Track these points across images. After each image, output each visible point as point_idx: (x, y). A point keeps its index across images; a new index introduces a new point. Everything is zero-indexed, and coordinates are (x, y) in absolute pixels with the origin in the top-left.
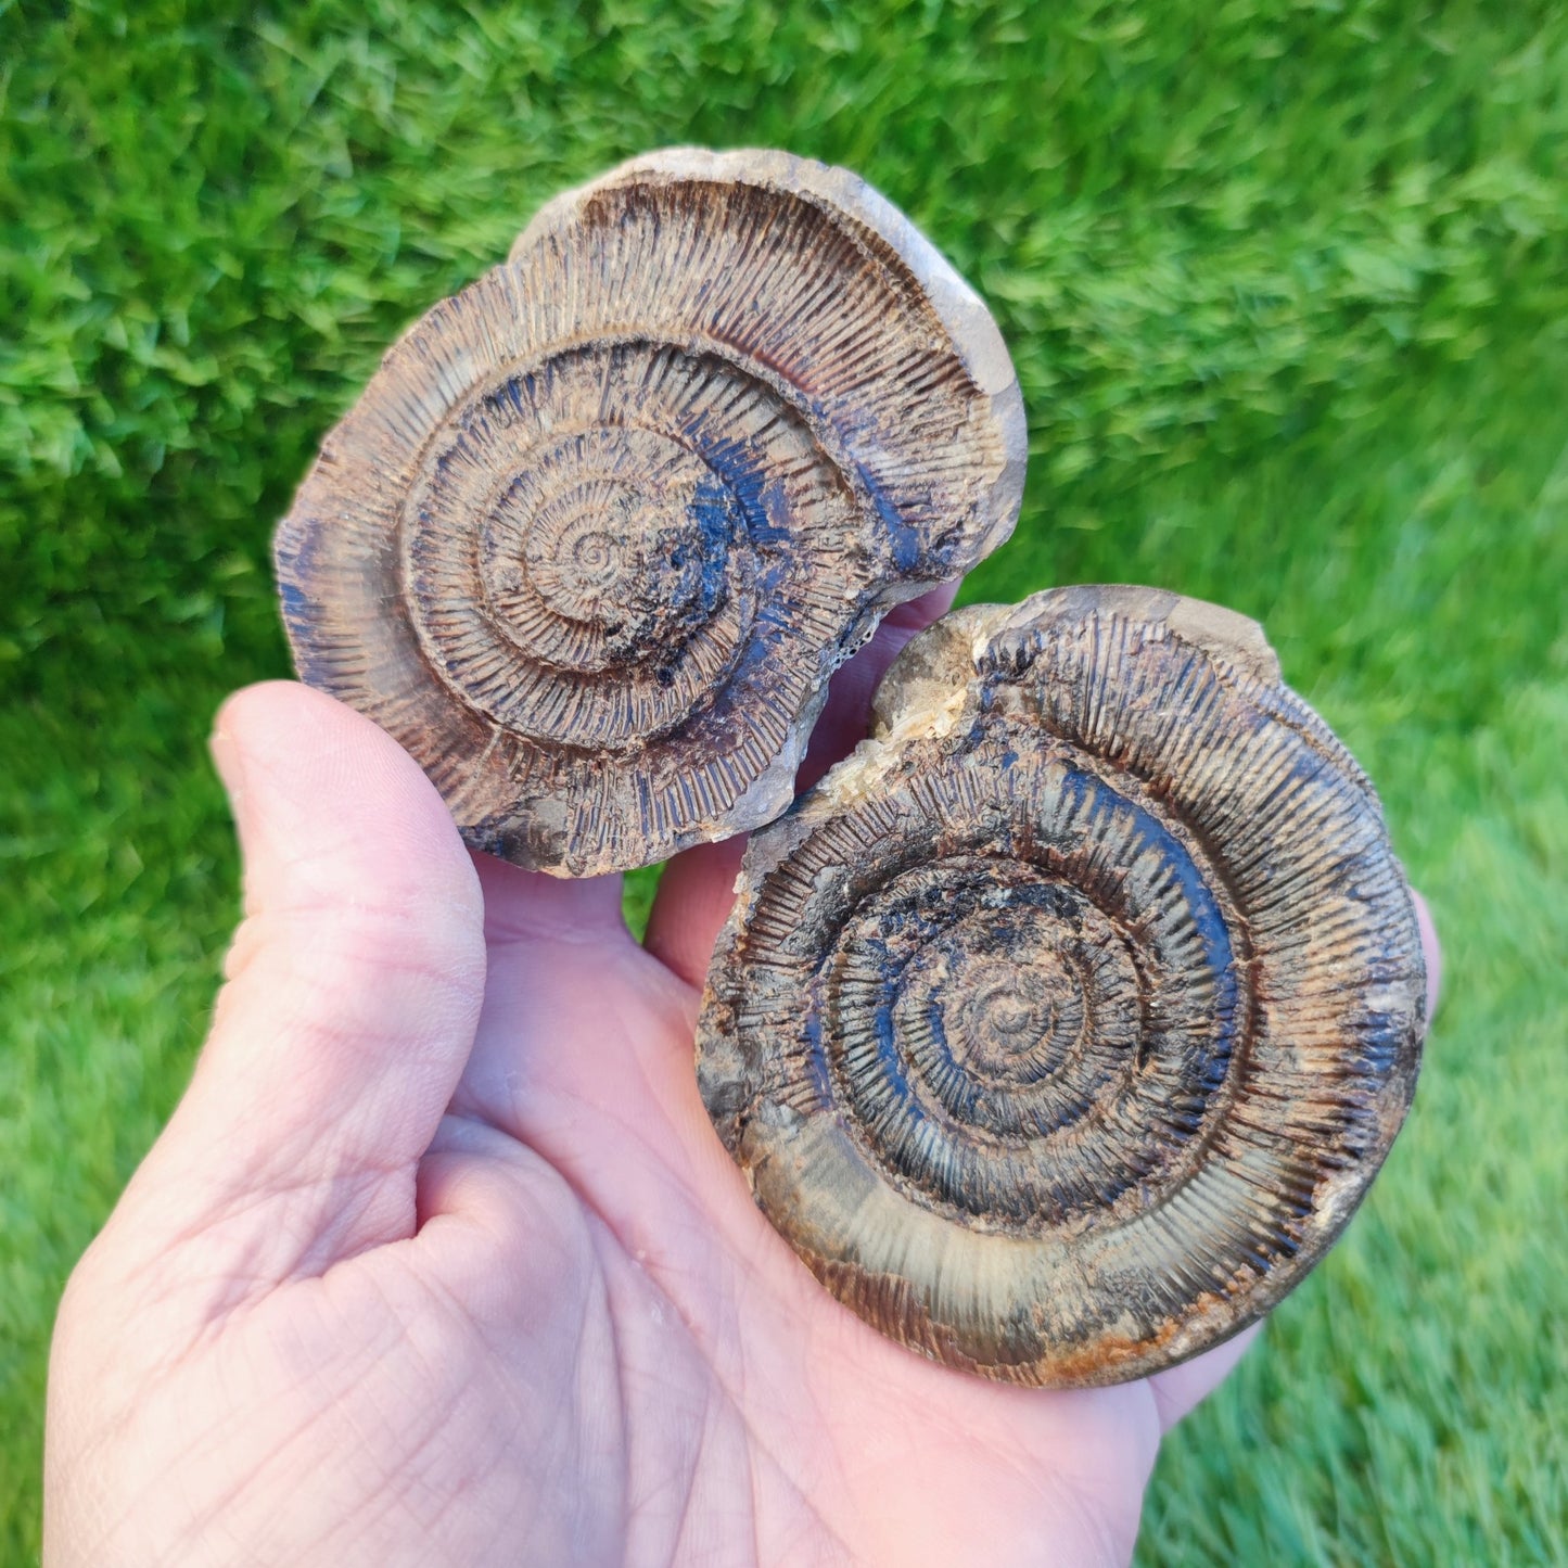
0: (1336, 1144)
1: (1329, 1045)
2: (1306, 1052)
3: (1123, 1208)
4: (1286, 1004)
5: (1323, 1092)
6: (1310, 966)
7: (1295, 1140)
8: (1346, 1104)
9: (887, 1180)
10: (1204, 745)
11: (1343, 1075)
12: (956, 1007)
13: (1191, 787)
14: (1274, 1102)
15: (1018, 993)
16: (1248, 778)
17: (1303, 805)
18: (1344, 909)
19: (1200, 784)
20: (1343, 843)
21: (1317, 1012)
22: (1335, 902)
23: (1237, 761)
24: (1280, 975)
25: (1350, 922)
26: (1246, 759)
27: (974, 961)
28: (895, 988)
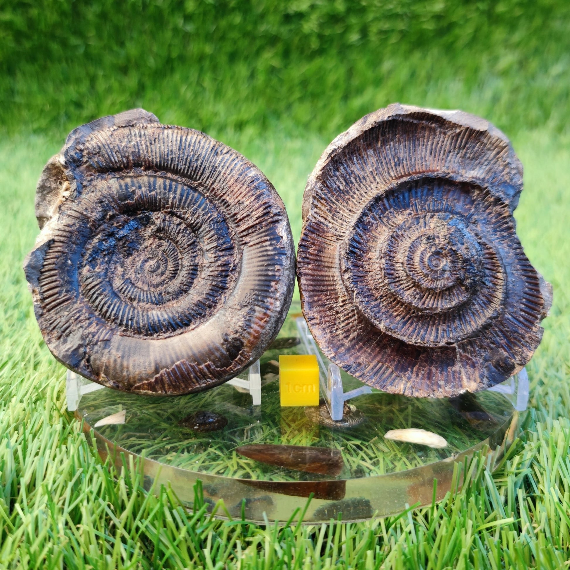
0: (272, 215)
1: (248, 192)
2: (244, 199)
3: (230, 285)
4: (229, 192)
5: (257, 205)
6: (226, 178)
7: (260, 223)
8: (265, 203)
9: (152, 339)
10: (151, 144)
11: (258, 197)
12: (133, 276)
13: (156, 158)
14: (246, 219)
15: (149, 258)
16: (170, 144)
17: (191, 141)
18: (223, 158)
19: (158, 155)
20: (209, 144)
21: (238, 187)
22: (220, 158)
23: (164, 142)
24: (220, 186)
25: (228, 160)
26: (166, 140)
27: (128, 261)
28: (109, 282)
